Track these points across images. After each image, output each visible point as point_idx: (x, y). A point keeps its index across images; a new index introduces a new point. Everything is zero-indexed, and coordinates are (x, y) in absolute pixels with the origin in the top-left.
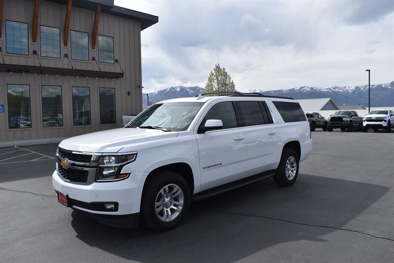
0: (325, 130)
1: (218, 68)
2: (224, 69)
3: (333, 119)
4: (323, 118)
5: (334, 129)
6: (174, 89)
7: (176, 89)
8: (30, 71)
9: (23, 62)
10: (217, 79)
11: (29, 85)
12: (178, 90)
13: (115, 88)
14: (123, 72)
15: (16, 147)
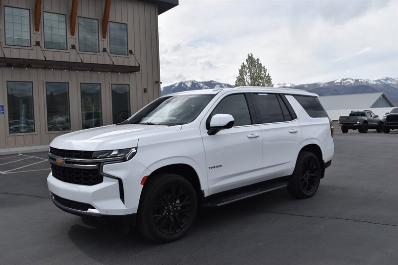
0: (379, 131)
1: (251, 59)
2: (258, 59)
3: (389, 118)
4: (376, 117)
5: (391, 130)
6: (184, 84)
8: (32, 66)
9: (24, 55)
10: (250, 71)
11: (32, 82)
12: (189, 85)
13: (129, 85)
14: (139, 65)
15: (21, 154)
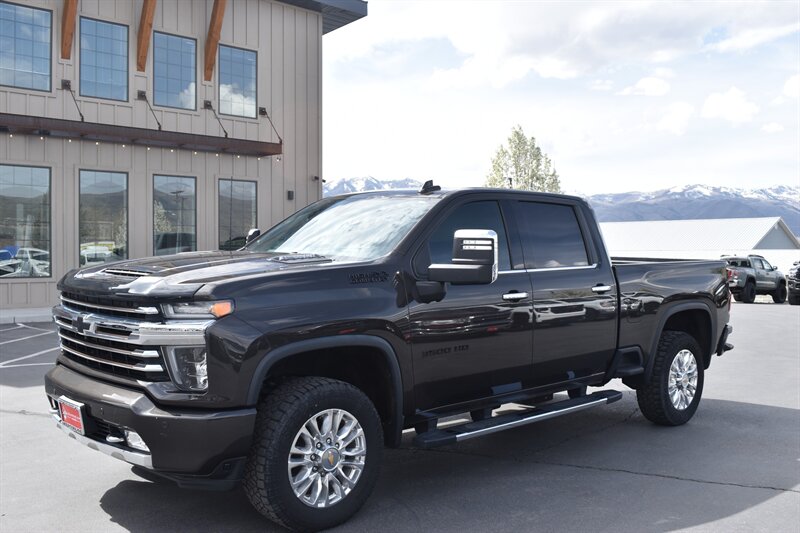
2: (532, 139)
4: (774, 269)
7: (354, 185)
8: (52, 133)
10: (516, 163)
11: (50, 168)
13: (256, 182)
14: (281, 142)
15: (22, 325)
